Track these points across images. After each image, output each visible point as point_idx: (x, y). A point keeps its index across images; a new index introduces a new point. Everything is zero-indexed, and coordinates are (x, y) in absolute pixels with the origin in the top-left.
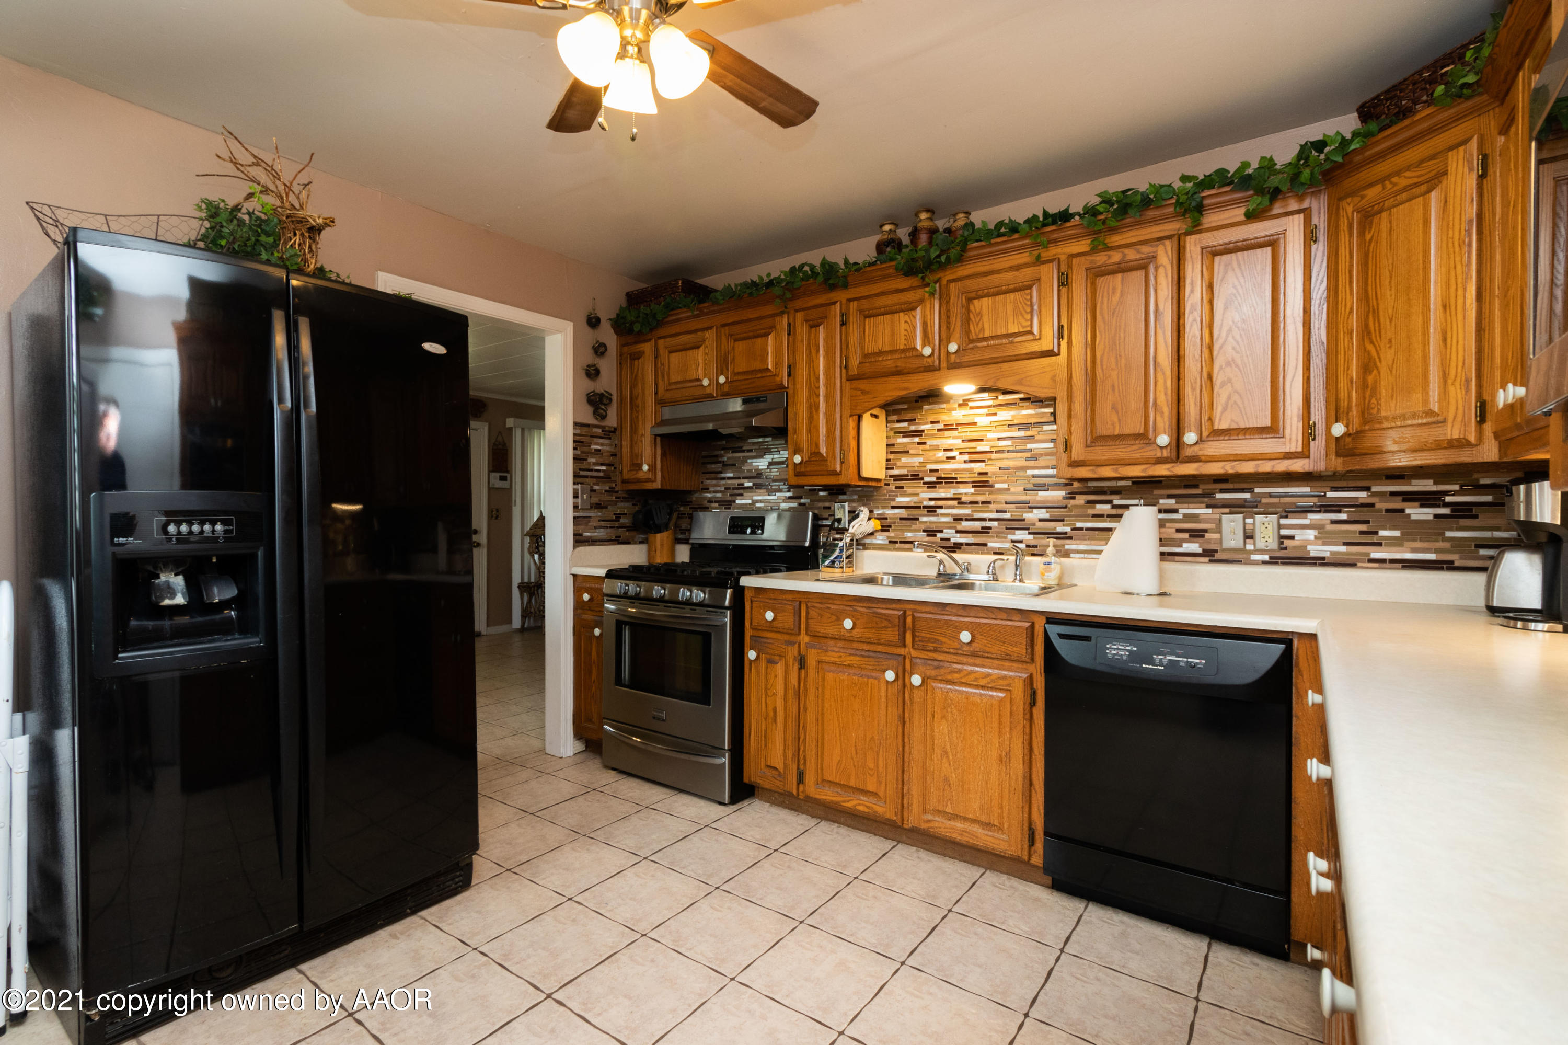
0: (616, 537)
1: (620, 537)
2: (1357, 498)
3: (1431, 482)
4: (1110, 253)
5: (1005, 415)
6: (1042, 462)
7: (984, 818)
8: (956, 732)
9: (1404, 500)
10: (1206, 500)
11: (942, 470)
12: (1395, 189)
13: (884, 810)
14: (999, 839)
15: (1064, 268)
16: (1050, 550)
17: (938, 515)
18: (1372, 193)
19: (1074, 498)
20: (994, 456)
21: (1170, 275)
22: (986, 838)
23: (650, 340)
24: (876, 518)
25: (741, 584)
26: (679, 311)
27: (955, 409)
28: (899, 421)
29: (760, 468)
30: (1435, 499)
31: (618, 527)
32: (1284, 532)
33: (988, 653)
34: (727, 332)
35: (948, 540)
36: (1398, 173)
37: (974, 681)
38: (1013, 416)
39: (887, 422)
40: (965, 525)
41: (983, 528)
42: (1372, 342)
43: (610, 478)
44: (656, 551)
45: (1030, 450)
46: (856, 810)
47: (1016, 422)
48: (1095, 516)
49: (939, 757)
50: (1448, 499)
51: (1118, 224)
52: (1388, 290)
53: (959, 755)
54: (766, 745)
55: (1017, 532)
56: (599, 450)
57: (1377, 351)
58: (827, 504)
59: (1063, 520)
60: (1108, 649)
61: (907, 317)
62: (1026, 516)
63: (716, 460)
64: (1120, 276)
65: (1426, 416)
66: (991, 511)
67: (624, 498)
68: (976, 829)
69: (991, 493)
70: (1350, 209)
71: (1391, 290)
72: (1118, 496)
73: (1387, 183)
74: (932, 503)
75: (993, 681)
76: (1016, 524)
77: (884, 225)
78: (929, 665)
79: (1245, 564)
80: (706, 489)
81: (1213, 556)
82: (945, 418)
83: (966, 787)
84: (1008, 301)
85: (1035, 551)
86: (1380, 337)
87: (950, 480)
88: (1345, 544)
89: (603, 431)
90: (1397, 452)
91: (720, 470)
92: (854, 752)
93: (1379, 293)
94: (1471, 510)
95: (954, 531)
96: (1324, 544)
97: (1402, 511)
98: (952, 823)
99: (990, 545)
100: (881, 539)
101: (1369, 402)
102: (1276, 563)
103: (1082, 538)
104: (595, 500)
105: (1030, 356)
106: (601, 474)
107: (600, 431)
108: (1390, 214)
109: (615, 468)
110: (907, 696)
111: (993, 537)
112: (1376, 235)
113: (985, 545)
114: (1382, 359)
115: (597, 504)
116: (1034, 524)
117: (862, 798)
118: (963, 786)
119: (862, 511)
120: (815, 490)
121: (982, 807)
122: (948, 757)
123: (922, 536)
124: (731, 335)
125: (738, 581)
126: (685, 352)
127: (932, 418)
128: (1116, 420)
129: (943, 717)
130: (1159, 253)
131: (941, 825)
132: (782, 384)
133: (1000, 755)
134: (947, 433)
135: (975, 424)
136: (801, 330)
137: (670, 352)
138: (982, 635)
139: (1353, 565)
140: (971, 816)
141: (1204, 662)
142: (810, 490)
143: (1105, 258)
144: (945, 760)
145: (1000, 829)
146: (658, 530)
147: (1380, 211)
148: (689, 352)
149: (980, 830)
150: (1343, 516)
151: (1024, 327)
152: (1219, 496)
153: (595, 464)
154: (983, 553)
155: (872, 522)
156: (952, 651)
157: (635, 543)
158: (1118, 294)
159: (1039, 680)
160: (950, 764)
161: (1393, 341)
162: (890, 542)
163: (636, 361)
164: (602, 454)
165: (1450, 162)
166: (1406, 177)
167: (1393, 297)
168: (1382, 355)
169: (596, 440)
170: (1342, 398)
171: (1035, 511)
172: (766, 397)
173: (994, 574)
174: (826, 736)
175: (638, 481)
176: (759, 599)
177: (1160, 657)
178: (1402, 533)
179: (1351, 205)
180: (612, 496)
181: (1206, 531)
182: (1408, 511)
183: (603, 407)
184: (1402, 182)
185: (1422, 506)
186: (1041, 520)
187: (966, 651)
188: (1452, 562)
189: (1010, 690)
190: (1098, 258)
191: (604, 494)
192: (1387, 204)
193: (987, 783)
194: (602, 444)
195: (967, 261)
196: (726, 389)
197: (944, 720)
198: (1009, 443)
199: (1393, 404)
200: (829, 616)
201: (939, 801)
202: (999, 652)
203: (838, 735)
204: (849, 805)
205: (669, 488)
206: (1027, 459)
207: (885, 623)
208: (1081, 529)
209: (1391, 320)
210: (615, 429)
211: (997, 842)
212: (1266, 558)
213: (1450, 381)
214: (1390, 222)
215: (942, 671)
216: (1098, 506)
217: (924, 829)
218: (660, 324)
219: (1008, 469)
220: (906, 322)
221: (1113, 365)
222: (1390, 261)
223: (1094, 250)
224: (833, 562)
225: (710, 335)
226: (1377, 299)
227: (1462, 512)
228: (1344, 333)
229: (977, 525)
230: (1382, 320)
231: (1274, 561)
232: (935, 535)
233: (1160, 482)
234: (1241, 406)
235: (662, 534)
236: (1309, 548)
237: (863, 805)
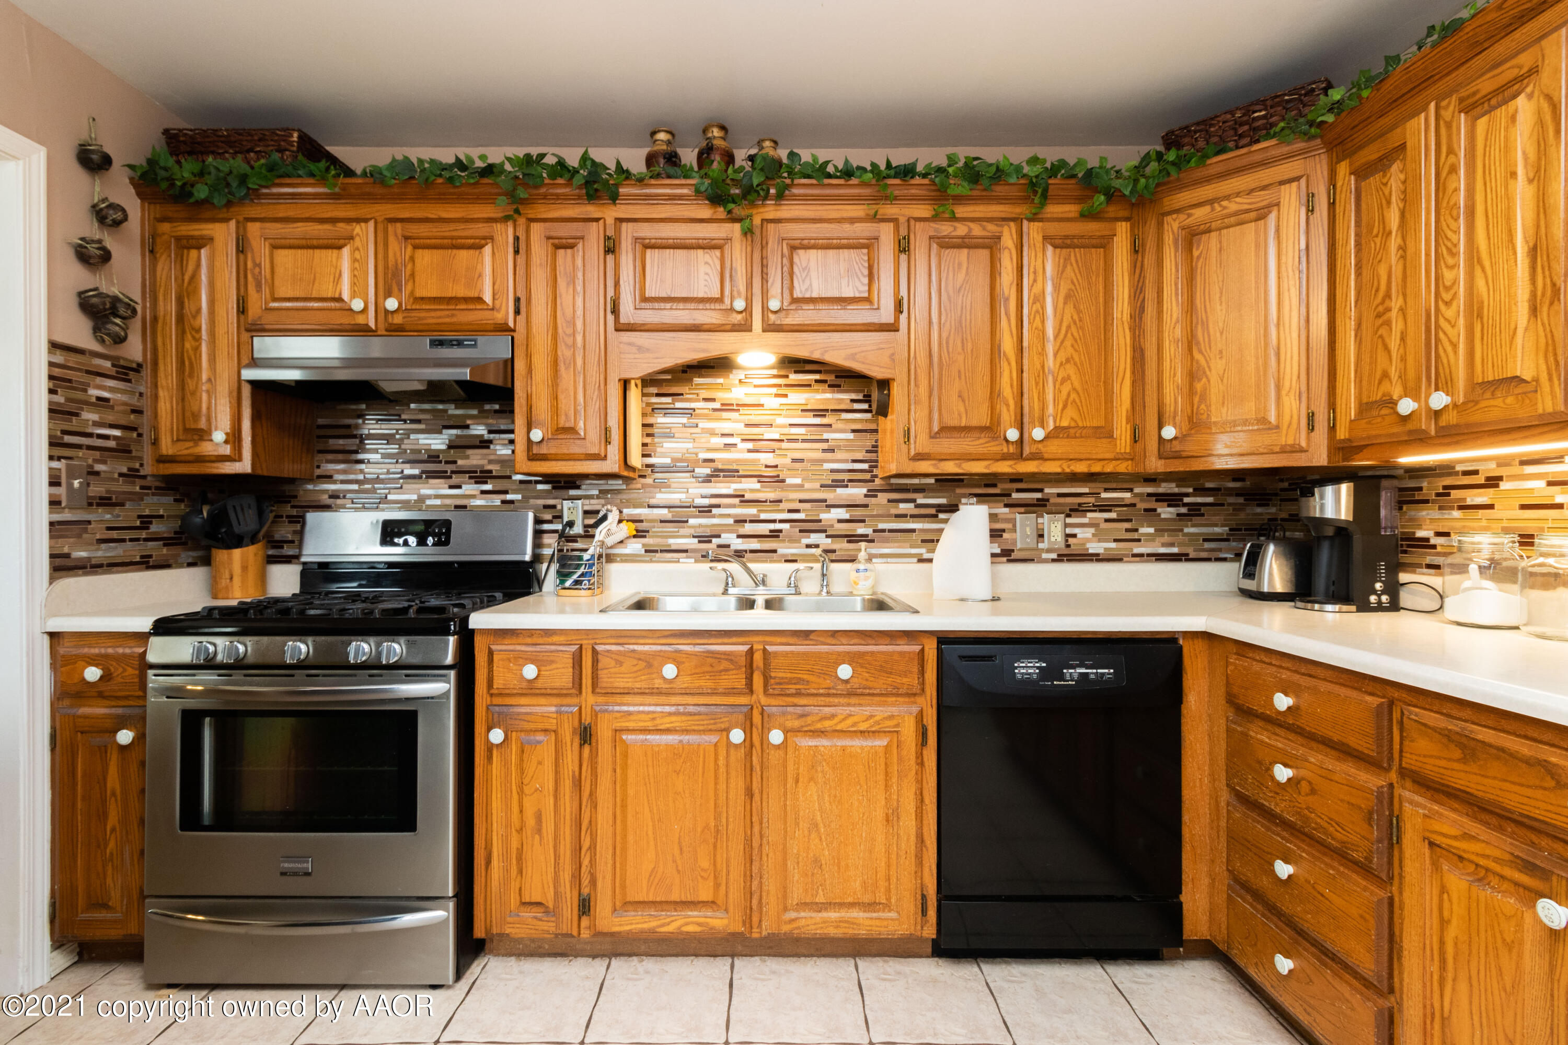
0: (142, 557)
1: (150, 556)
2: (1123, 499)
3: (1173, 485)
4: (956, 224)
5: (798, 397)
6: (839, 455)
7: (867, 898)
8: (829, 796)
9: (1157, 501)
10: (1005, 498)
11: (721, 460)
12: (1225, 212)
13: (725, 921)
14: (886, 919)
15: (903, 232)
16: (862, 555)
17: (714, 516)
18: (1200, 214)
19: (876, 496)
20: (785, 445)
21: (1015, 260)
22: (870, 922)
23: (226, 220)
24: (628, 521)
25: (471, 626)
26: (298, 181)
27: (735, 386)
28: (658, 395)
29: (433, 447)
30: (1176, 500)
31: (146, 540)
32: (1068, 531)
33: (870, 688)
34: (399, 232)
35: (728, 546)
36: (1227, 198)
37: (853, 726)
38: (807, 399)
39: (644, 395)
40: (749, 528)
41: (771, 531)
42: (1200, 352)
43: (130, 452)
44: (231, 578)
45: (827, 441)
46: (681, 933)
47: (809, 407)
48: (897, 516)
49: (806, 832)
50: (1186, 500)
51: (970, 193)
52: (1218, 304)
53: (833, 825)
54: (520, 872)
55: (813, 535)
56: (106, 400)
57: (1206, 360)
58: (551, 502)
59: (863, 521)
60: (1016, 668)
61: (707, 256)
62: (823, 516)
63: (349, 432)
64: (965, 251)
65: (1257, 424)
66: (782, 511)
67: (157, 488)
68: (856, 914)
69: (783, 489)
70: (1175, 226)
71: (1221, 304)
72: (921, 495)
73: (1216, 205)
74: (706, 502)
75: (878, 723)
76: (810, 526)
77: (659, 131)
78: (790, 713)
79: (1038, 562)
80: (328, 478)
81: (1010, 555)
82: (722, 396)
83: (843, 864)
84: (842, 259)
85: (833, 556)
86: (1210, 348)
87: (731, 473)
88: (1115, 540)
89: (113, 365)
90: (1227, 455)
91: (355, 448)
92: (677, 851)
93: (1208, 307)
94: (1200, 510)
95: (735, 535)
96: (1100, 541)
97: (1155, 510)
98: (824, 914)
99: (780, 551)
100: (635, 547)
101: (1198, 407)
102: (1062, 561)
103: (886, 541)
104: (97, 489)
105: (866, 328)
106: (112, 444)
107: (108, 364)
108: (1220, 234)
109: (140, 435)
110: (755, 759)
111: (784, 541)
112: (1204, 252)
113: (775, 551)
114: (1212, 368)
115: (101, 498)
116: (832, 526)
117: (690, 913)
118: (839, 863)
119: (611, 511)
120: (530, 482)
121: (864, 884)
122: (818, 830)
123: (692, 543)
124: (406, 238)
125: (465, 620)
126: (310, 251)
127: (704, 394)
128: (962, 410)
129: (811, 779)
130: (1004, 234)
131: (809, 922)
132: (507, 324)
133: (887, 814)
134: (725, 415)
135: (762, 405)
136: (539, 249)
137: (275, 247)
138: (862, 667)
139: (1118, 559)
140: (850, 900)
141: (1112, 671)
142: (521, 482)
143: (951, 229)
144: (813, 835)
145: (887, 907)
146: (237, 542)
147: (1209, 231)
148: (317, 251)
149: (862, 914)
150: (1113, 515)
151: (860, 292)
152: (1015, 495)
153: (96, 424)
154: (772, 561)
155: (624, 525)
156: (821, 691)
157: (180, 566)
158: (964, 271)
159: (930, 713)
160: (821, 839)
161: (1224, 352)
162: (646, 551)
163: (193, 253)
164: (112, 407)
165: (1282, 194)
166: (1236, 203)
167: (1224, 312)
168: (1212, 365)
169: (99, 380)
170: (1168, 402)
171: (833, 510)
172: (475, 341)
173: (796, 586)
174: (631, 838)
175: (200, 459)
176: (504, 647)
177: (1071, 671)
178: (1156, 530)
179: (1177, 222)
180: (134, 483)
181: (1004, 531)
182: (1159, 510)
183: (118, 321)
184: (1232, 206)
185: (1169, 506)
186: (840, 521)
187: (842, 690)
188: (1187, 555)
189: (897, 732)
190: (943, 228)
191: (118, 481)
192: (1213, 225)
193: (870, 852)
194: (111, 390)
195: (788, 200)
196: (398, 319)
197: (812, 783)
198: (802, 430)
199: (1224, 410)
200: (635, 662)
201: (806, 891)
202: (885, 686)
203: (650, 833)
204: (671, 928)
205: (265, 473)
206: (824, 451)
207: (725, 665)
208: (883, 531)
209: (1222, 333)
210: (140, 365)
211: (885, 923)
212: (1054, 556)
213: (1284, 393)
214: (1220, 242)
215: (809, 720)
216: (902, 505)
217: (785, 934)
218: (253, 195)
219: (802, 461)
220: (706, 263)
221: (960, 349)
222: (1221, 279)
223: (936, 218)
224: (577, 582)
225: (365, 233)
226: (1206, 312)
227: (1195, 511)
228: (1170, 341)
229: (764, 528)
230: (1212, 332)
231: (1061, 558)
232: (710, 542)
233: (962, 480)
234: (1079, 404)
235: (245, 549)
236: (1088, 545)
237: (692, 923)
